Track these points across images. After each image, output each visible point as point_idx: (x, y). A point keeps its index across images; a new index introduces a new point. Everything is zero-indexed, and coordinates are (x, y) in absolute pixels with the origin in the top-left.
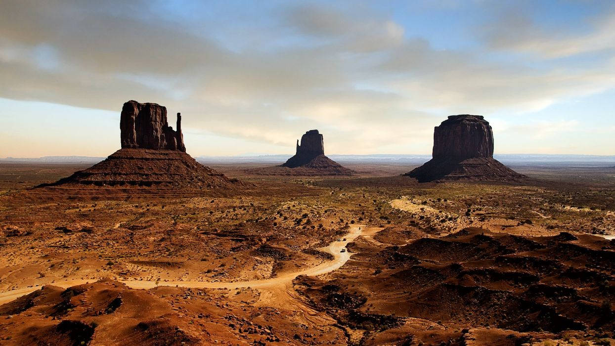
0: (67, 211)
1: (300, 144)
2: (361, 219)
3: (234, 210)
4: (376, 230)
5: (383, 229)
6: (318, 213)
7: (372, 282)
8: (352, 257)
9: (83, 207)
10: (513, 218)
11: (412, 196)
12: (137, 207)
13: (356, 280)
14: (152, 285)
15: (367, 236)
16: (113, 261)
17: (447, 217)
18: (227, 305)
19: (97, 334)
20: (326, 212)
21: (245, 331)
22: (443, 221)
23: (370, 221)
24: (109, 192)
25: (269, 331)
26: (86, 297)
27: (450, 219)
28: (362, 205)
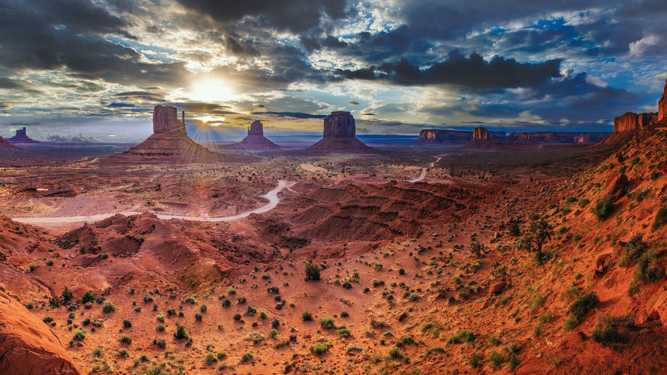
0: (127, 171)
1: (250, 130)
2: (285, 177)
3: (214, 171)
4: (293, 183)
5: (297, 183)
6: (261, 172)
7: (293, 217)
8: (280, 201)
9: (135, 168)
10: (366, 173)
11: (313, 161)
12: (162, 168)
13: (283, 216)
14: (169, 217)
15: (288, 187)
16: (150, 202)
17: (332, 174)
18: (211, 232)
19: (143, 245)
20: (265, 172)
21: (223, 250)
22: (330, 177)
23: (290, 178)
24: (147, 159)
25: (235, 250)
26: (137, 222)
27: (334, 175)
28: (285, 167)
